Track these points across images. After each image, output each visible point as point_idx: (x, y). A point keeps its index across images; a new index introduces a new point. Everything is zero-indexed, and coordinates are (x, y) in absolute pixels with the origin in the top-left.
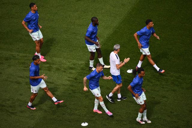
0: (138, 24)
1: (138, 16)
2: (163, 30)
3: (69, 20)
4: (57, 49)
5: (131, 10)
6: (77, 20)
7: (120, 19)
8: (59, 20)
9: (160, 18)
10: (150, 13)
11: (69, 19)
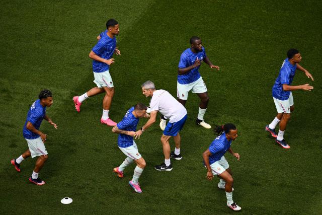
0: (166, 26)
1: (167, 13)
2: (210, 40)
3: (45, 16)
4: (22, 67)
5: (155, 3)
6: (60, 17)
7: (136, 17)
8: (27, 15)
9: (206, 17)
10: (188, 8)
11: (44, 14)
